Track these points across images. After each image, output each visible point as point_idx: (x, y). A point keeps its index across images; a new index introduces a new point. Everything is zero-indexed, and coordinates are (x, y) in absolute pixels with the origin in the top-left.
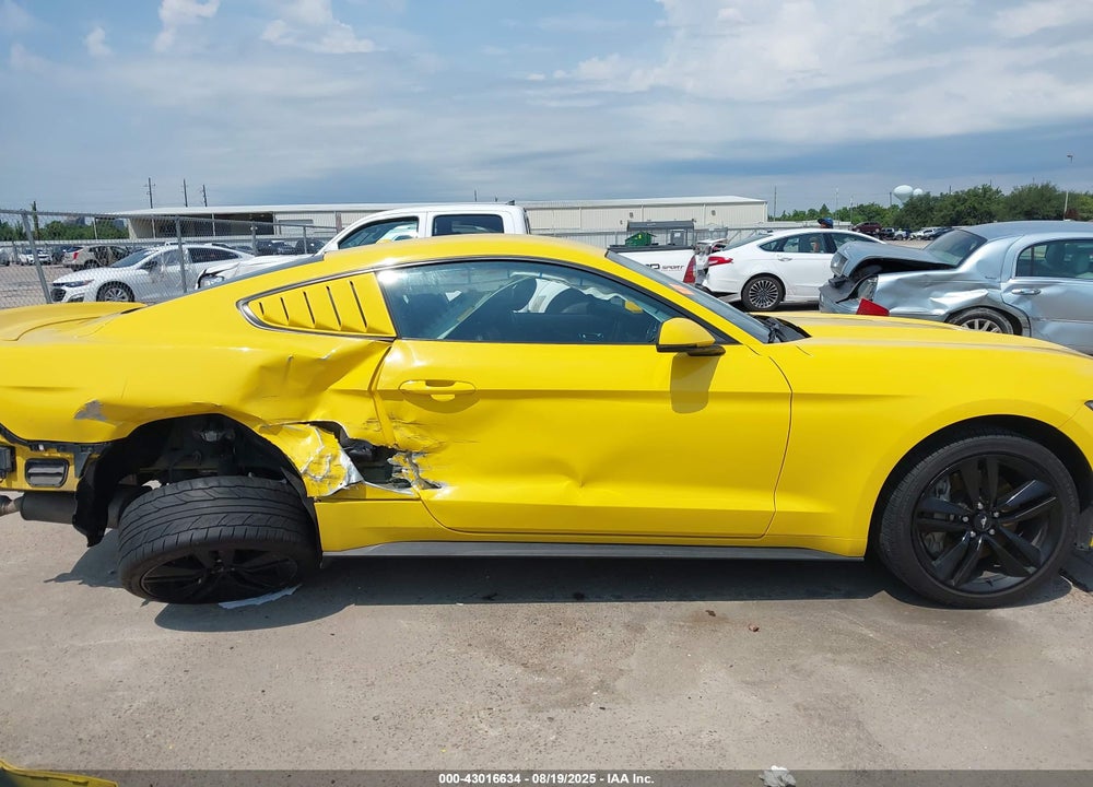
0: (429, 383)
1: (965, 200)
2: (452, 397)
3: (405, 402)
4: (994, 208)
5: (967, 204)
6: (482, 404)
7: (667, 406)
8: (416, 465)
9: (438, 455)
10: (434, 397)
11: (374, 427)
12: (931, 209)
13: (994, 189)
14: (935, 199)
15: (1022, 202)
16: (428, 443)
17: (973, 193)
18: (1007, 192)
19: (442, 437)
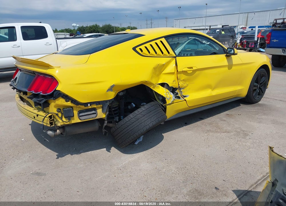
0: (188, 68)
1: (92, 28)
2: (192, 71)
3: (182, 74)
4: (99, 30)
5: (93, 29)
6: (197, 72)
7: (227, 68)
8: (181, 92)
9: (186, 88)
10: (188, 72)
11: (175, 82)
12: (84, 30)
13: (98, 25)
14: (85, 27)
15: (105, 28)
16: (185, 85)
17: (93, 26)
18: (101, 26)
19: (187, 83)
